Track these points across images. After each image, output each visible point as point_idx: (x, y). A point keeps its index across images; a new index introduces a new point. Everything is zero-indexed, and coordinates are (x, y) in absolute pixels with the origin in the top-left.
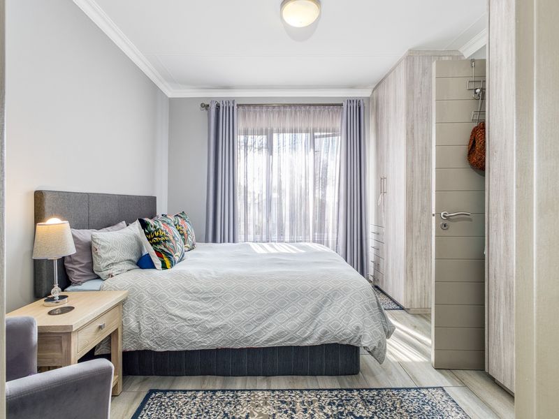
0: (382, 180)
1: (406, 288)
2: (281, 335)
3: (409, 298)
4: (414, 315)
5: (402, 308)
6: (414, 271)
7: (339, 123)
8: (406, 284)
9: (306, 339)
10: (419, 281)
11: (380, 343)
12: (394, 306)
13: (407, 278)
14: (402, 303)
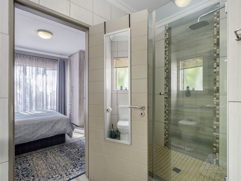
0: (72, 88)
1: (79, 120)
2: (41, 135)
3: (80, 123)
4: (81, 127)
5: (78, 127)
6: (81, 114)
7: (56, 66)
8: (79, 119)
9: (50, 135)
10: (83, 118)
11: (71, 132)
12: (76, 126)
13: (79, 117)
14: (78, 125)
